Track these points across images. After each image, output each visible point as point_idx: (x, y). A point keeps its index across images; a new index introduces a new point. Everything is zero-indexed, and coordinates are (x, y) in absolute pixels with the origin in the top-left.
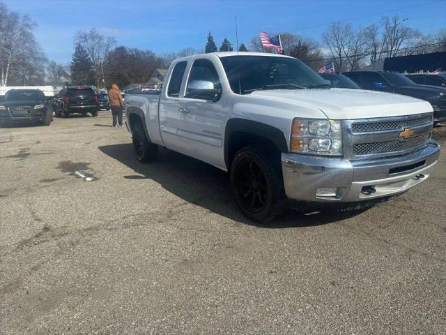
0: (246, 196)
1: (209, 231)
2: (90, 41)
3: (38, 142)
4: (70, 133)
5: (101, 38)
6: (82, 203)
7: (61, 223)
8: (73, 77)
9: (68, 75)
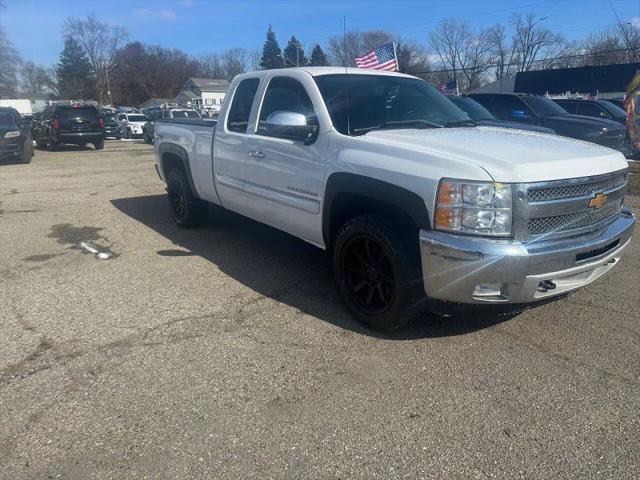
0: (357, 288)
1: (305, 346)
2: (87, 33)
3: (14, 192)
4: (63, 176)
5: (103, 28)
6: (97, 297)
7: (68, 334)
8: (61, 86)
9: (53, 84)
